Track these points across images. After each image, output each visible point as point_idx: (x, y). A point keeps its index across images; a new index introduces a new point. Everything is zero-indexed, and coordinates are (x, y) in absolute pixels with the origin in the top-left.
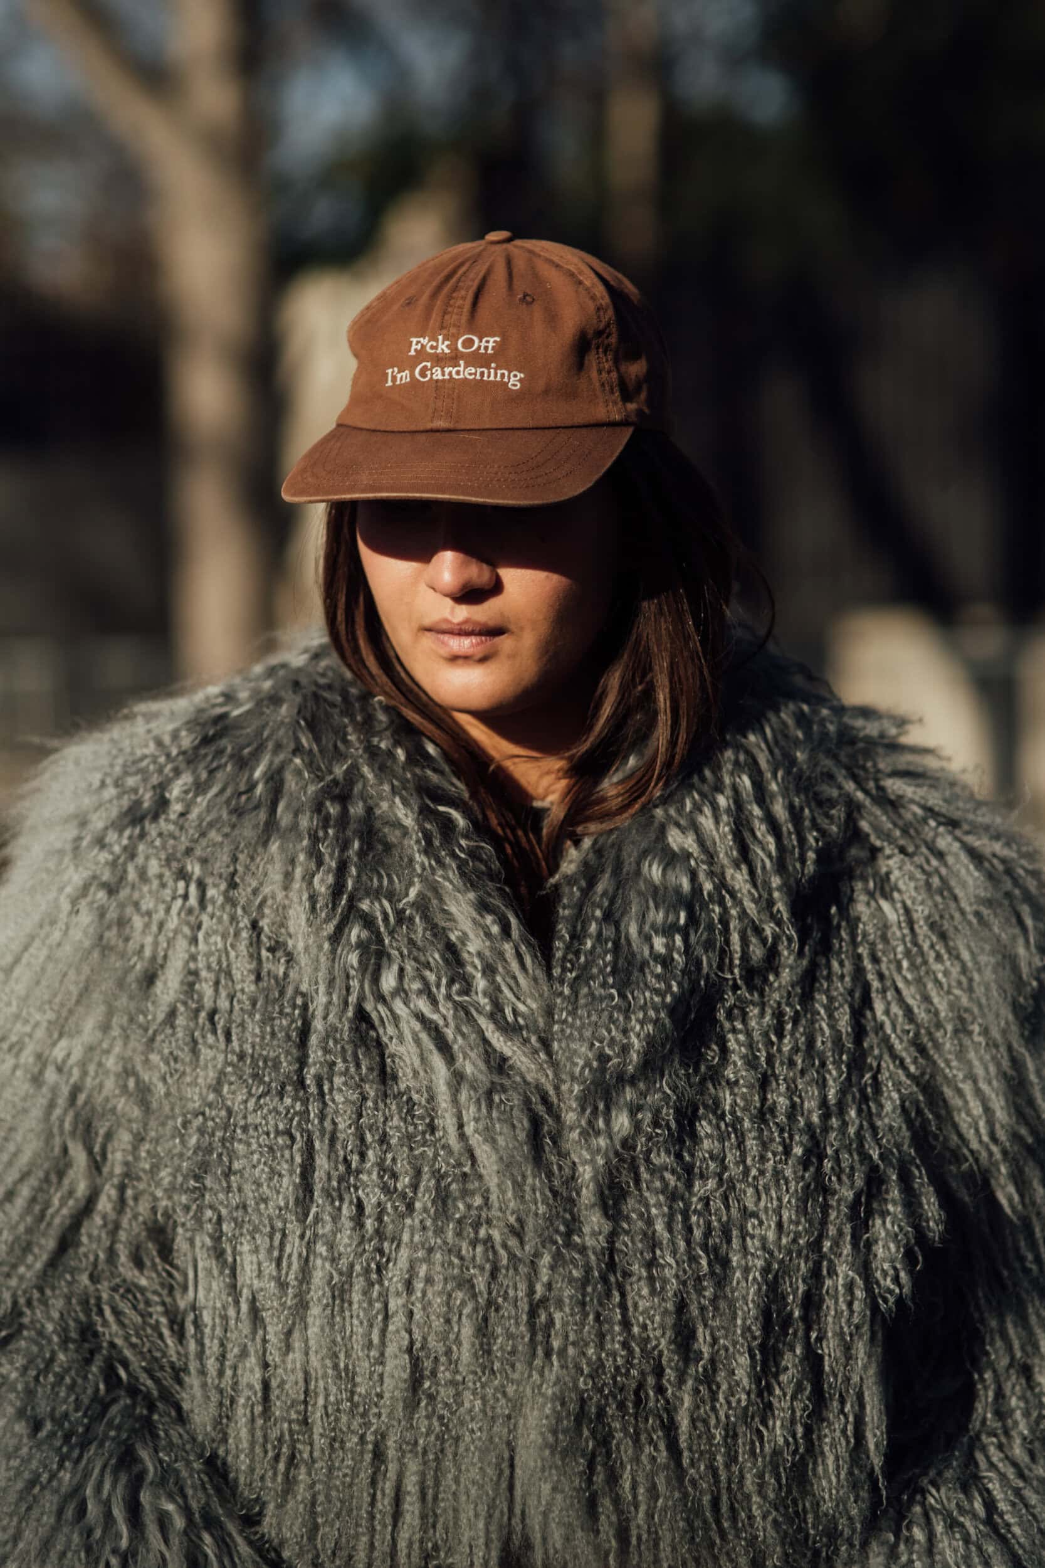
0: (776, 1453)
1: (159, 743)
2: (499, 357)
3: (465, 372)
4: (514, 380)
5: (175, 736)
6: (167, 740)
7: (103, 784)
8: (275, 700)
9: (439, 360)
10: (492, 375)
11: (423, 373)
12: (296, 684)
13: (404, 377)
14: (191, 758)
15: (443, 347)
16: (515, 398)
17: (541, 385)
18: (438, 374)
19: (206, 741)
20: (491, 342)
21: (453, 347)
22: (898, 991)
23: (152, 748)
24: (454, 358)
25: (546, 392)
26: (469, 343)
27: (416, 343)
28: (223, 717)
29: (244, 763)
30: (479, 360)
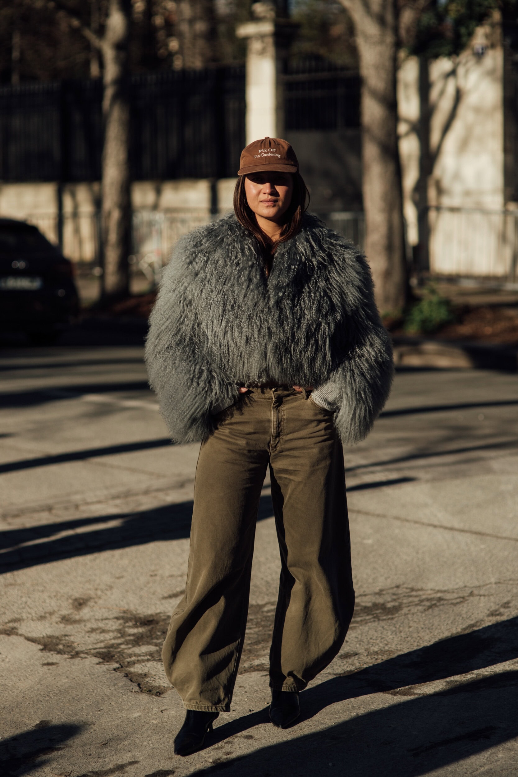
0: (308, 356)
1: (200, 233)
2: (276, 152)
3: (270, 154)
4: (279, 156)
5: (203, 232)
6: (202, 233)
7: (190, 241)
8: (223, 226)
9: (265, 153)
10: (275, 155)
11: (262, 155)
12: (227, 223)
13: (259, 156)
14: (206, 236)
15: (266, 151)
16: (280, 159)
17: (283, 157)
18: (265, 155)
19: (209, 233)
20: (274, 150)
21: (268, 151)
22: (334, 278)
23: (199, 234)
24: (268, 152)
25: (284, 158)
26: (270, 150)
27: (260, 151)
28: (213, 228)
29: (216, 236)
30: (272, 152)
